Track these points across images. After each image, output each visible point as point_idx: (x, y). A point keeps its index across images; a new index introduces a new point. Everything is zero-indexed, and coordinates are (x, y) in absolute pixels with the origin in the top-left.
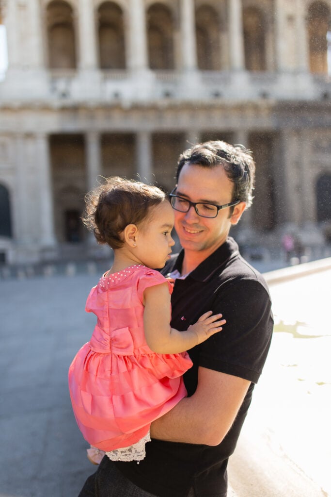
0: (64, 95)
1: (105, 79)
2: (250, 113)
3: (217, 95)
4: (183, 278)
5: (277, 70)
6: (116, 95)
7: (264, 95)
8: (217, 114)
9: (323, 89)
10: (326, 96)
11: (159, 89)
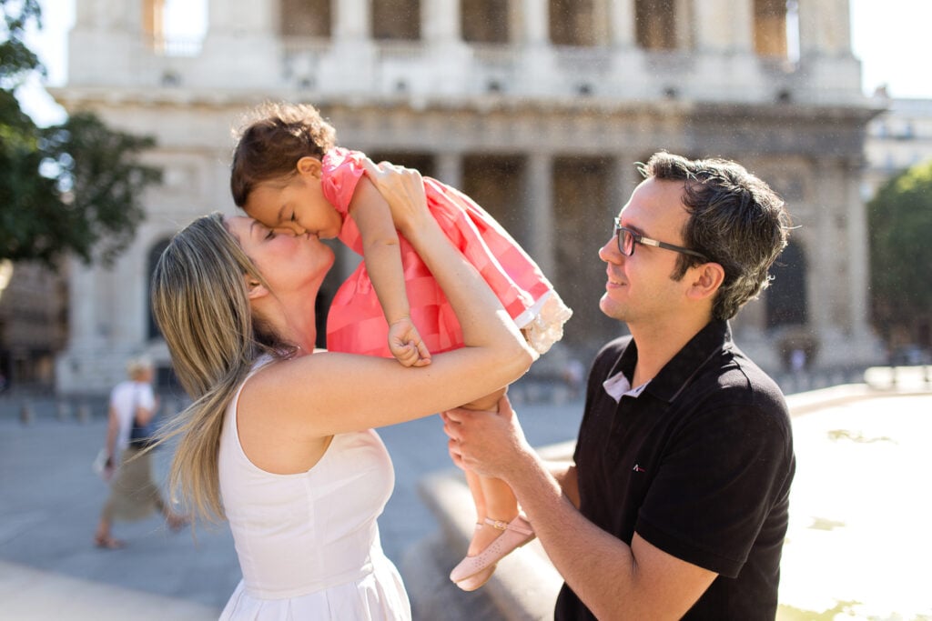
0: (306, 83)
1: (381, 57)
2: (643, 125)
3: (585, 90)
4: (634, 393)
5: (694, 45)
6: (401, 86)
7: (671, 93)
8: (584, 125)
9: (779, 84)
10: (784, 96)
11: (480, 78)
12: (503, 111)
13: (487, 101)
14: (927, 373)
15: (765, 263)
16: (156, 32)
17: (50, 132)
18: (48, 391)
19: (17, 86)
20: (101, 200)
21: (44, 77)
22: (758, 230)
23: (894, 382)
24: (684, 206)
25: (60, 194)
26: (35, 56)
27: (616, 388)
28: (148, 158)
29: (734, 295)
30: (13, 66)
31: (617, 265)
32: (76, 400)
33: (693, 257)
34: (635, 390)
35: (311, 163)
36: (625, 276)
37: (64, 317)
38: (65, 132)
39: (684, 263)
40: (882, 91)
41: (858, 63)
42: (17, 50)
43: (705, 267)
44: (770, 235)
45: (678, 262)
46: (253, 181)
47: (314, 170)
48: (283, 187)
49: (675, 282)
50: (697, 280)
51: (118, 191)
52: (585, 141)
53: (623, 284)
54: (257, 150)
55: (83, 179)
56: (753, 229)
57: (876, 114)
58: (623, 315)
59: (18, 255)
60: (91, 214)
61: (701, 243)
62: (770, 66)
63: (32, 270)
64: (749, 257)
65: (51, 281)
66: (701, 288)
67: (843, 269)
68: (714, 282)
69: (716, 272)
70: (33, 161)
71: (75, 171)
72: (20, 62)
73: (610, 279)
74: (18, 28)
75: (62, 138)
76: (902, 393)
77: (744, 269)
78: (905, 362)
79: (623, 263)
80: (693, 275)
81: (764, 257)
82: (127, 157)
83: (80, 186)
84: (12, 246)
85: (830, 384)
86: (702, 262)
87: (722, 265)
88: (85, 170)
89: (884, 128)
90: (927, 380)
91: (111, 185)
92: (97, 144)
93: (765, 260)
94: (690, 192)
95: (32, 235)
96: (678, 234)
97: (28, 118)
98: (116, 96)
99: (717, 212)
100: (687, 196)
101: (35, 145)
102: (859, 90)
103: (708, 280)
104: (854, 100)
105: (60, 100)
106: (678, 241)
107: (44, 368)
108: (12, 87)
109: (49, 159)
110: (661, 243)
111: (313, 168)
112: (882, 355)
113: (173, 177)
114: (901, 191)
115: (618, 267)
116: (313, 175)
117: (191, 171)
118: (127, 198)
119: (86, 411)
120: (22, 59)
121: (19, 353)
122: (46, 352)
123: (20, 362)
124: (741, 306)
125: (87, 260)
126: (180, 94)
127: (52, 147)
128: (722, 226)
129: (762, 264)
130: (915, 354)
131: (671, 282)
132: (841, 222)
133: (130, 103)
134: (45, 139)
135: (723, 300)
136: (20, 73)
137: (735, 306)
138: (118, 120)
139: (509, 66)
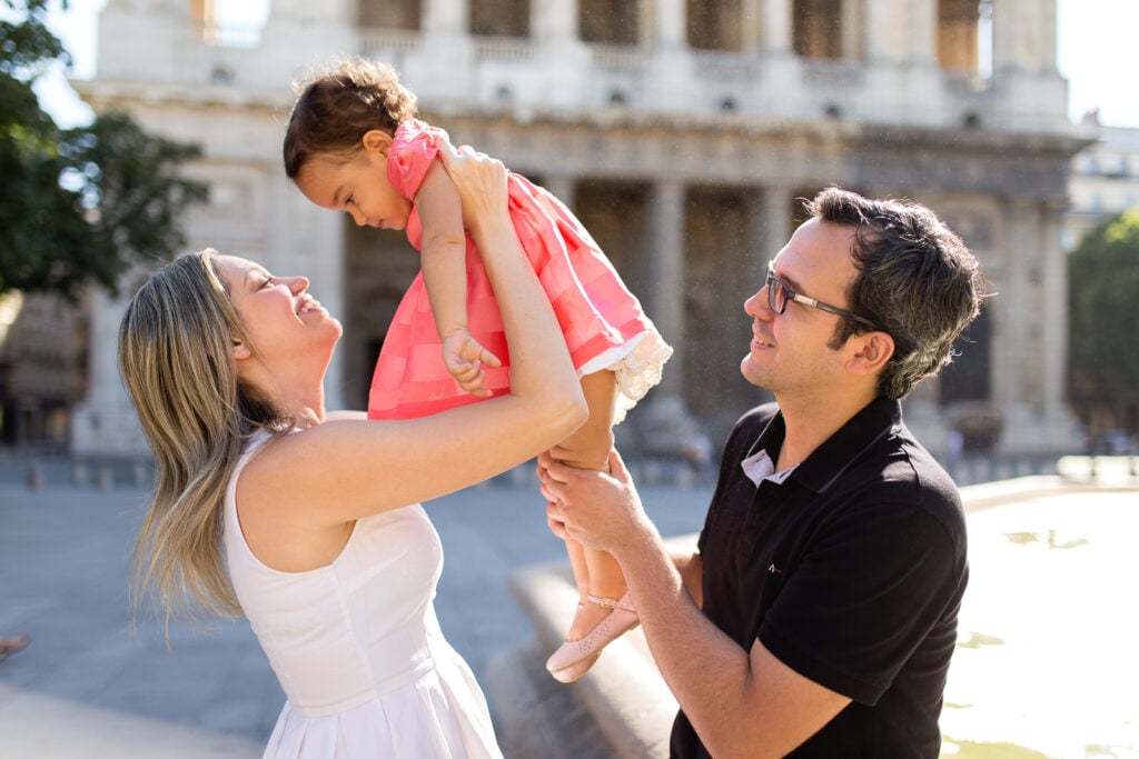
1: (480, 57)
2: (798, 150)
3: (728, 105)
4: (778, 479)
5: (864, 57)
6: (503, 92)
7: (833, 112)
8: (726, 147)
9: (967, 105)
10: (971, 120)
11: (601, 85)
12: (626, 127)
13: (607, 115)
14: (1133, 464)
15: (948, 336)
16: (206, 18)
17: (72, 135)
18: (61, 450)
19: (35, 78)
20: (134, 220)
21: (68, 69)
22: (941, 297)
23: (1093, 474)
24: (852, 258)
25: (84, 211)
26: (58, 41)
27: (757, 469)
28: (191, 171)
29: (905, 372)
30: (31, 54)
31: (765, 322)
32: (95, 462)
33: (859, 323)
34: (779, 475)
35: (380, 138)
36: (772, 337)
37: (83, 362)
38: (91, 136)
39: (846, 329)
40: (1092, 117)
41: (1065, 82)
42: (37, 33)
43: (870, 336)
44: (955, 303)
45: (838, 327)
46: (307, 150)
47: (383, 147)
48: (342, 164)
49: (833, 351)
50: (861, 350)
51: (154, 210)
52: (726, 168)
53: (770, 346)
54: (317, 113)
55: (112, 194)
56: (935, 295)
57: (1084, 145)
58: (767, 382)
59: (32, 285)
60: (121, 236)
61: (869, 307)
62: (956, 84)
63: (47, 303)
64: (928, 328)
65: (69, 316)
66: (864, 360)
67: (1036, 333)
68: (881, 355)
69: (884, 344)
70: (52, 169)
71: (101, 184)
72: (40, 47)
73: (756, 338)
74: (39, 8)
75: (88, 142)
76: (1102, 487)
77: (919, 343)
78: (1109, 451)
79: (771, 321)
80: (856, 344)
81: (945, 329)
82: (167, 169)
83: (108, 202)
84: (25, 272)
85: (1014, 475)
86: (867, 329)
87: (892, 336)
88: (115, 183)
89: (1094, 162)
90: (1133, 474)
91: (145, 203)
92: (130, 151)
93: (949, 332)
94: (861, 242)
95: (48, 260)
96: (842, 293)
97: (47, 116)
98: (154, 93)
99: (892, 271)
100: (858, 247)
101: (55, 150)
102: (1065, 116)
103: (874, 352)
104: (1059, 128)
105: (85, 97)
106: (841, 302)
107: (58, 422)
108: (28, 78)
109: (72, 169)
110: (819, 302)
111: (383, 144)
112: (1080, 442)
113: (221, 195)
114: (1110, 241)
115: (766, 324)
116: (381, 152)
117: (244, 188)
118: (165, 219)
119: (107, 476)
120: (42, 44)
121: (28, 404)
122: (60, 403)
123: (28, 414)
124: (915, 384)
125: (114, 294)
126: (234, 95)
127: (74, 153)
128: (897, 289)
129: (943, 338)
130: (1120, 441)
131: (828, 350)
132: (1036, 277)
133: (170, 103)
134: (67, 145)
135: (892, 376)
136: (39, 63)
137: (906, 384)
138: (157, 123)
139: (636, 73)
